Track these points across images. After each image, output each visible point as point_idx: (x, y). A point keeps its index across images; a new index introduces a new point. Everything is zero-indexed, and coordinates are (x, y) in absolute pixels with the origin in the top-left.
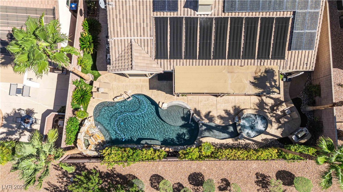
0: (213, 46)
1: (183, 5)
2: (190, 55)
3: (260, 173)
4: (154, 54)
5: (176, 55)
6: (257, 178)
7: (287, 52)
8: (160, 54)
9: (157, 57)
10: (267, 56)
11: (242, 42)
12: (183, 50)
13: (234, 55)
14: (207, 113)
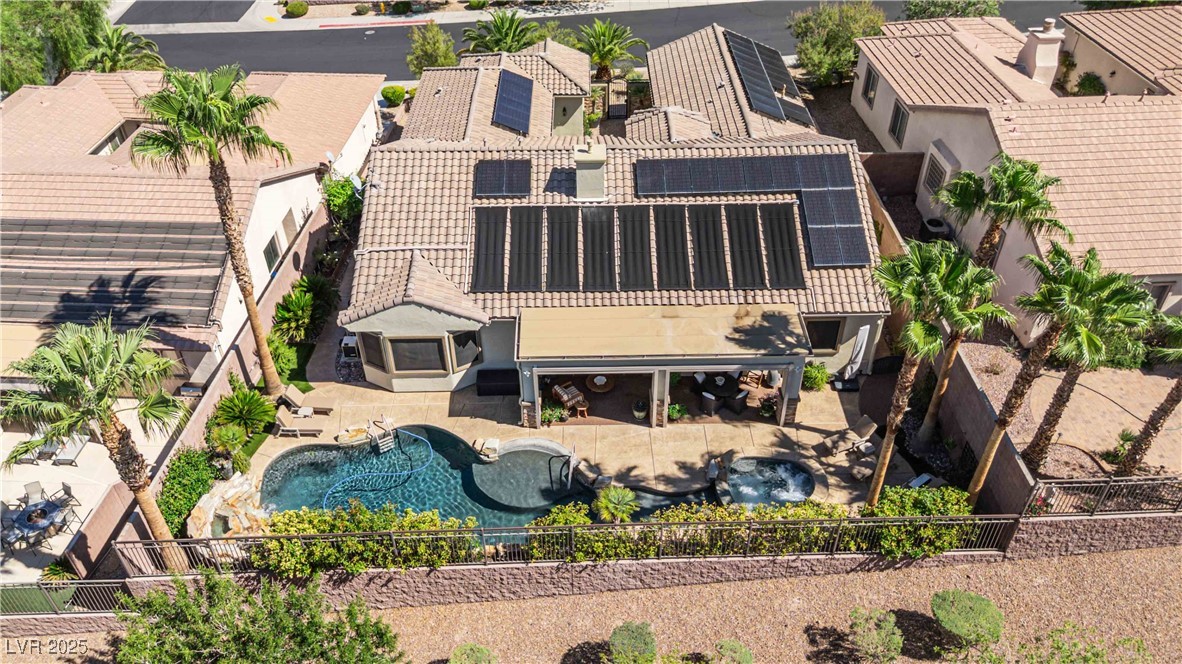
0: (617, 262)
1: (542, 185)
2: (563, 280)
3: (822, 626)
4: (468, 279)
5: (525, 281)
6: (813, 642)
7: (807, 274)
8: (484, 279)
9: (475, 288)
10: (758, 280)
11: (690, 253)
12: (544, 270)
13: (675, 279)
14: (623, 470)
